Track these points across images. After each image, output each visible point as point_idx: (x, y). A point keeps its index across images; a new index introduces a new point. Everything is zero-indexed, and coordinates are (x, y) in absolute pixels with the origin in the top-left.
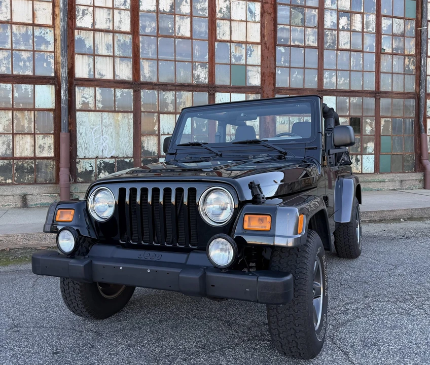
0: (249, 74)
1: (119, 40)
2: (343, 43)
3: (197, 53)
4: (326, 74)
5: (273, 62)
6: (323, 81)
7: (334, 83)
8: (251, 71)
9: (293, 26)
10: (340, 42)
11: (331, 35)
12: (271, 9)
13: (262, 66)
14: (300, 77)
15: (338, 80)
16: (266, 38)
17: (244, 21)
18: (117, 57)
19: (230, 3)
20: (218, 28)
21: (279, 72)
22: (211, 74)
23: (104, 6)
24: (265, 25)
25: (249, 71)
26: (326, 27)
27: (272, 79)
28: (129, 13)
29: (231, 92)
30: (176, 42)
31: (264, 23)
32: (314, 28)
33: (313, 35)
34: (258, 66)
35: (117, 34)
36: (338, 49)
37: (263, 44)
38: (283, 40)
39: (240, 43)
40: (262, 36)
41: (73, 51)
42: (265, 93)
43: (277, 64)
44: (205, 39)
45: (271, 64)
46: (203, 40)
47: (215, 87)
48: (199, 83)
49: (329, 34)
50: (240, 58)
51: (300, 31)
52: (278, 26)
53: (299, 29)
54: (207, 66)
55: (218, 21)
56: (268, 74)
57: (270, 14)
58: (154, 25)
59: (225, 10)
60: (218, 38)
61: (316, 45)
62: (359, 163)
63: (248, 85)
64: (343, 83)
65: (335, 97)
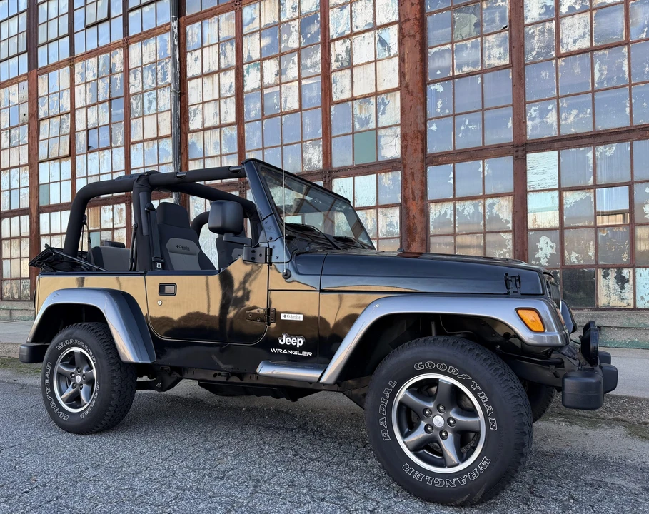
0: (382, 141)
1: (226, 135)
2: (571, 41)
3: (307, 129)
4: (532, 111)
5: (420, 113)
6: (526, 126)
7: (552, 125)
8: (384, 136)
9: (457, 42)
10: (565, 40)
11: (542, 32)
12: (415, 27)
13: (403, 124)
14: (475, 127)
15: (563, 116)
16: (407, 78)
17: (371, 62)
18: (224, 155)
19: (351, 42)
20: (333, 85)
21: (434, 128)
22: (327, 155)
23: (212, 99)
24: (406, 56)
25: (381, 136)
26: (527, 22)
27: (419, 142)
28: (234, 99)
29: (354, 175)
30: (283, 120)
31: (404, 55)
32: (500, 32)
33: (499, 46)
34: (395, 125)
35: (224, 128)
36: (559, 56)
37: (403, 88)
38: (439, 72)
39: (366, 97)
40: (402, 75)
41: (187, 158)
42: (408, 167)
43: (430, 114)
44: (317, 106)
45: (417, 117)
46: (315, 108)
47: (332, 171)
48: (311, 170)
49: (537, 33)
50: (367, 121)
51: (473, 46)
52: (429, 50)
53: (469, 43)
54: (321, 143)
55: (333, 75)
56: (414, 134)
57: (413, 36)
58: (259, 105)
59: (343, 55)
60: (334, 99)
61: (507, 61)
62: (626, 285)
63: (380, 159)
64: (575, 121)
65: (556, 153)
